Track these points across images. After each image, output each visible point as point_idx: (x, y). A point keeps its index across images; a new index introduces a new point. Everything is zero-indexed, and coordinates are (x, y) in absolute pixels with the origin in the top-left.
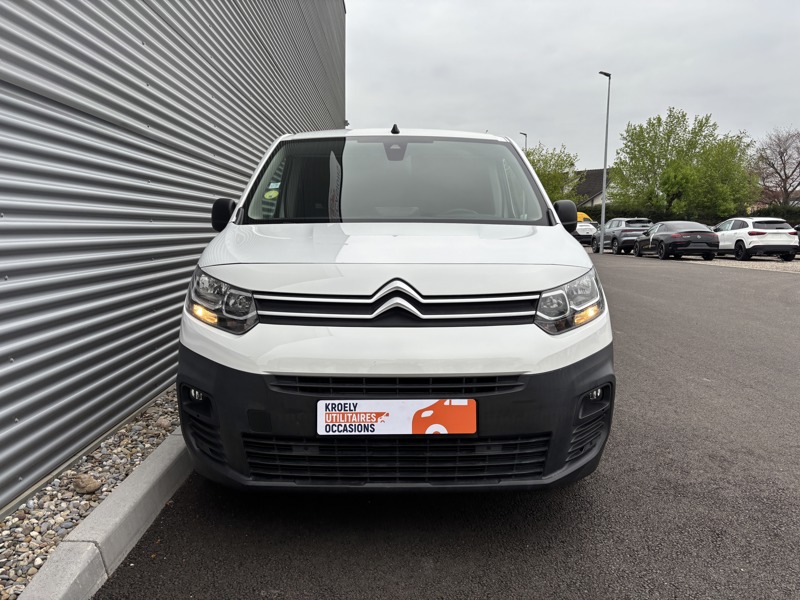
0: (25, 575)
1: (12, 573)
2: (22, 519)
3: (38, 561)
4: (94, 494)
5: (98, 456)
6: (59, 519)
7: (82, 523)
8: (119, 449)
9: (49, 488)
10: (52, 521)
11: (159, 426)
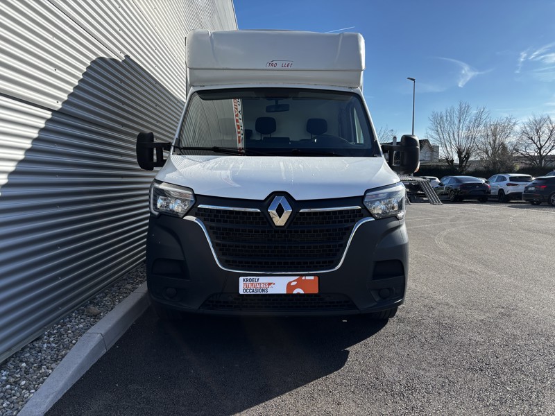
0: (68, 348)
1: (61, 346)
2: (62, 326)
3: (74, 342)
4: (97, 317)
5: (95, 301)
6: (81, 326)
7: (93, 327)
8: (107, 298)
9: (74, 314)
10: (77, 327)
11: (127, 289)
